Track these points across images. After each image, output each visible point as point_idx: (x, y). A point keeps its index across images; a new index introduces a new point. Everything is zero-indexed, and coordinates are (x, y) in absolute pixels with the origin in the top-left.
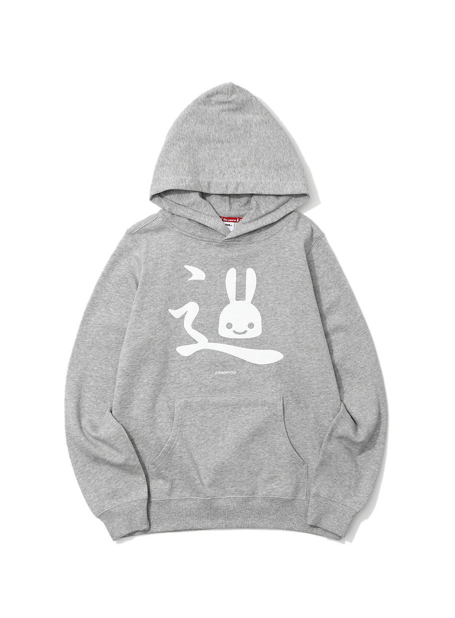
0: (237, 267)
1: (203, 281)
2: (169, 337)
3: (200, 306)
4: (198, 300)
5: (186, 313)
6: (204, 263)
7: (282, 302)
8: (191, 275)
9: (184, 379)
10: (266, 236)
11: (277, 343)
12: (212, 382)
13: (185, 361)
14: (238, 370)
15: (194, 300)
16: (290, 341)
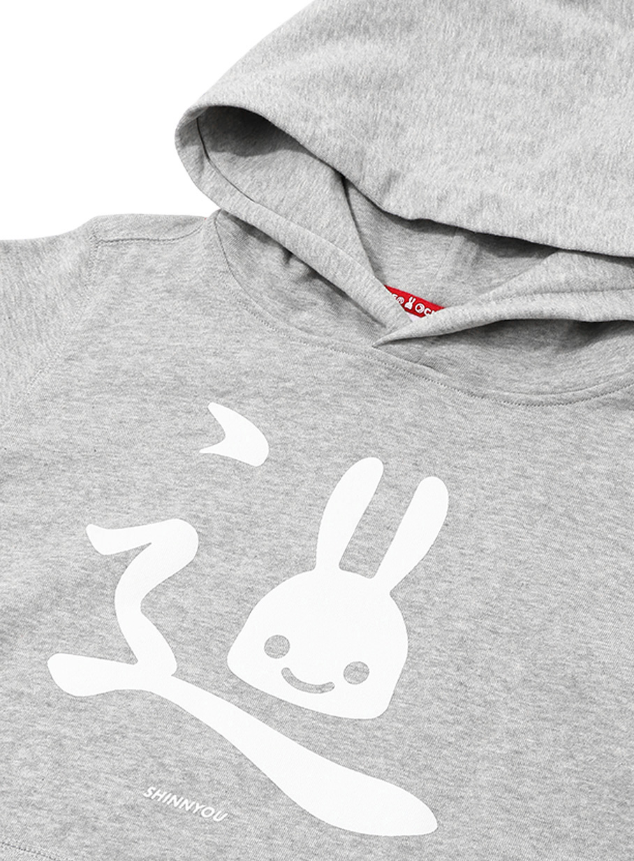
0: (392, 461)
1: (253, 470)
2: (39, 608)
3: (204, 544)
4: (206, 521)
5: (142, 548)
6: (281, 412)
7: (506, 629)
8: (219, 437)
9: (26, 773)
10: (538, 393)
11: (427, 767)
12: (117, 819)
13: (61, 709)
14: (236, 812)
15: (193, 518)
16: (484, 779)
